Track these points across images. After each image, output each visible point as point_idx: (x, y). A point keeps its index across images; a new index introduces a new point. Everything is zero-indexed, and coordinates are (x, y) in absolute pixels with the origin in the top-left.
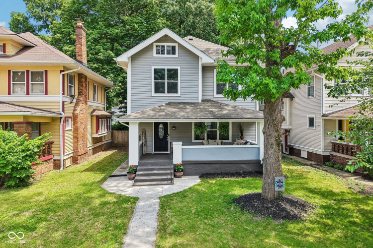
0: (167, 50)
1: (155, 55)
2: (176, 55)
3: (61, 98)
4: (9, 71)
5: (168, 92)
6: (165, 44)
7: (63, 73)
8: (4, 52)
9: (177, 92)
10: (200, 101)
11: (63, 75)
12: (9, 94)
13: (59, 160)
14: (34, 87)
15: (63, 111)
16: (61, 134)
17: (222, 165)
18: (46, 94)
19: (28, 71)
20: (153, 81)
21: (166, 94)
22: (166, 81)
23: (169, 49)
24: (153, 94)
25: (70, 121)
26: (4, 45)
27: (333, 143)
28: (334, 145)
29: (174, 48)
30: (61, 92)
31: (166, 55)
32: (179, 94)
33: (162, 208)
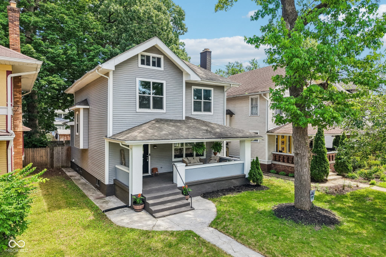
0: (153, 61)
1: (140, 65)
2: (162, 68)
6: (151, 55)
9: (162, 108)
10: (184, 119)
20: (138, 95)
21: (152, 110)
22: (151, 96)
24: (138, 110)
27: (274, 154)
28: (275, 156)
29: (159, 59)
31: (151, 67)
32: (164, 111)
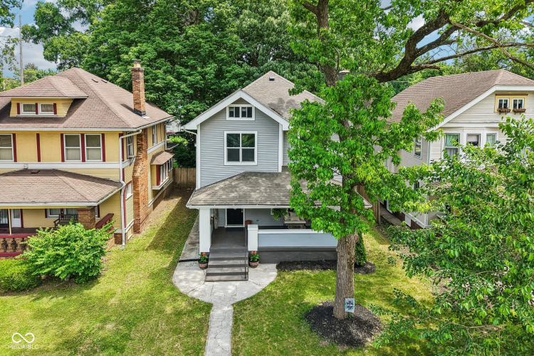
0: (243, 112)
1: (228, 118)
2: (253, 118)
3: (120, 165)
4: (62, 135)
5: (244, 160)
6: (241, 106)
7: (122, 137)
8: (55, 113)
9: (253, 160)
10: (280, 170)
11: (123, 139)
12: (63, 160)
13: (121, 234)
14: (90, 152)
15: (124, 180)
16: (122, 206)
17: (302, 253)
18: (104, 160)
19: (83, 135)
20: (226, 148)
21: (241, 163)
22: (241, 148)
23: (244, 110)
24: (226, 163)
25: (130, 186)
26: (55, 105)
29: (250, 109)
30: (121, 159)
31: (241, 119)
32: (255, 163)
33: (235, 324)
